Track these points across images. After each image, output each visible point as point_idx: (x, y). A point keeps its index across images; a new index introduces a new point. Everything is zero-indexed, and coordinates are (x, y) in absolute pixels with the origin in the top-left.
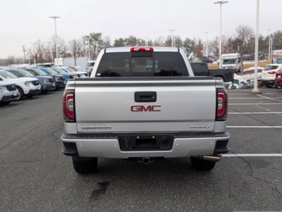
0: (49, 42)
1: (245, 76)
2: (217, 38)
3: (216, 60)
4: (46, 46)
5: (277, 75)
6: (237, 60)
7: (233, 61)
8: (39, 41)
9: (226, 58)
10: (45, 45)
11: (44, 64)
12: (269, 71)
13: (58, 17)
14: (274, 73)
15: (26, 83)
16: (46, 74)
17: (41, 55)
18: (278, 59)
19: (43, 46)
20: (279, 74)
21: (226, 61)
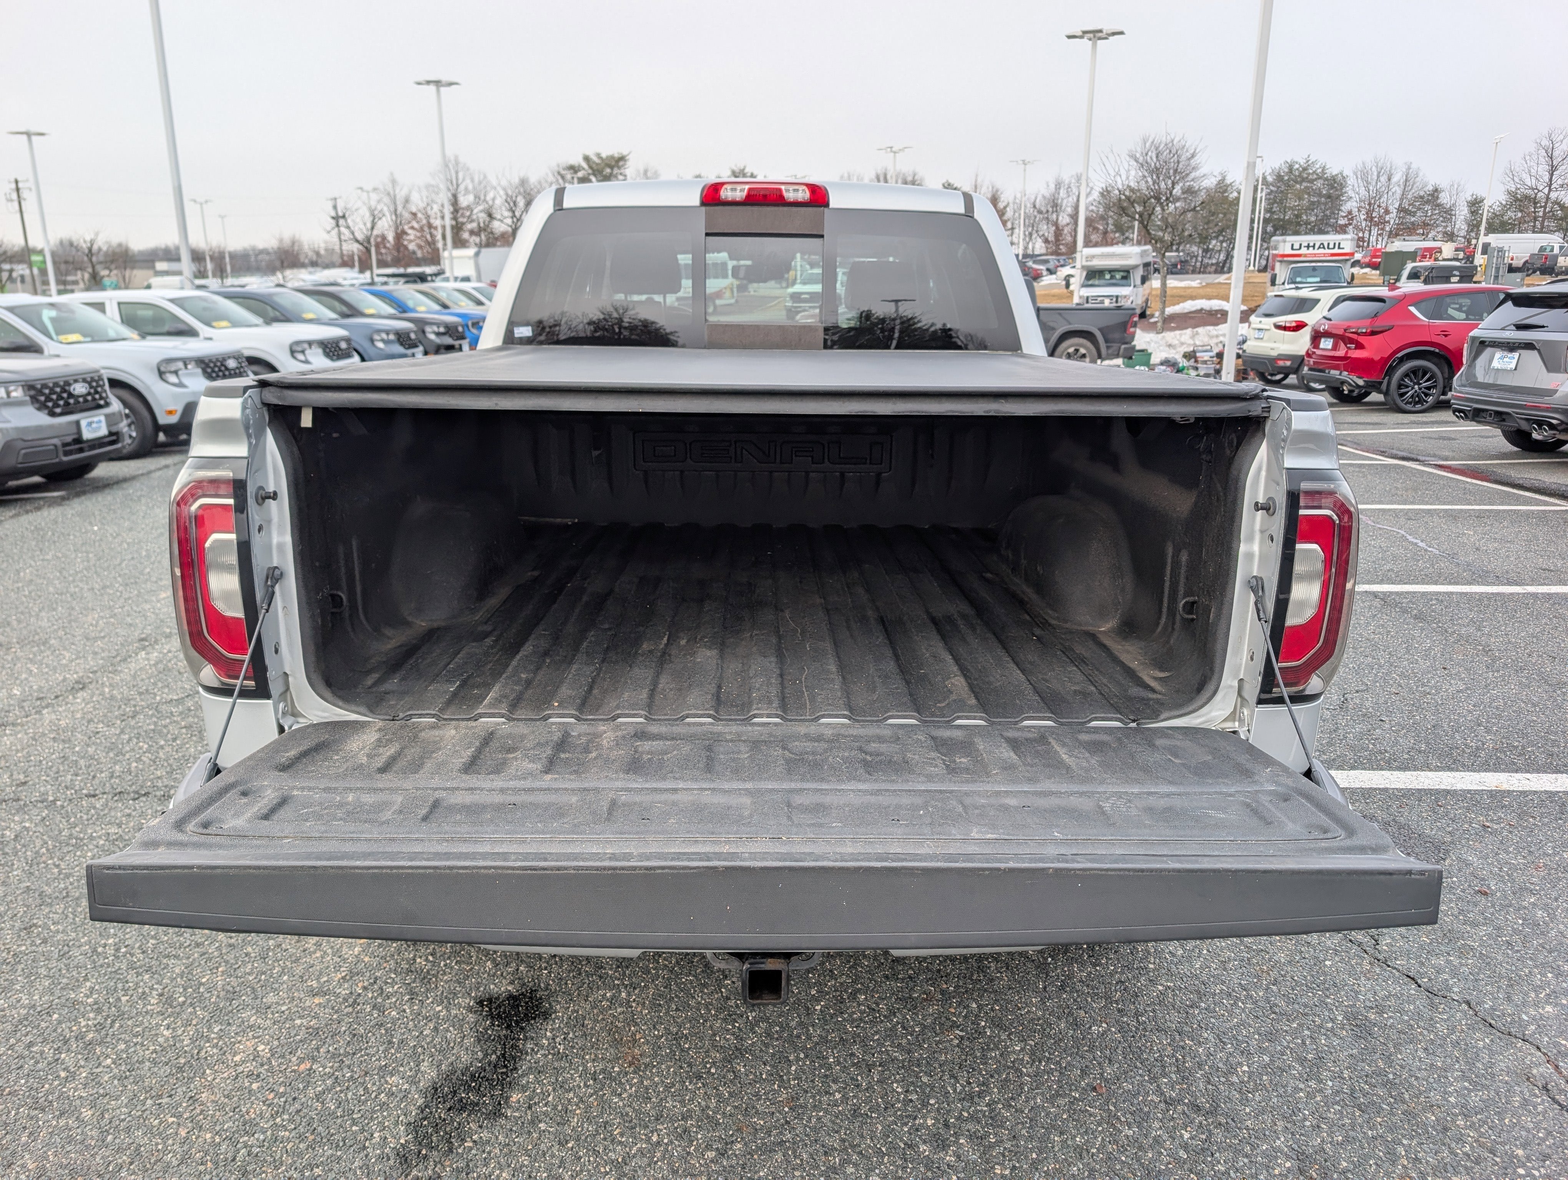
0: (428, 187)
1: (1171, 336)
2: (1058, 185)
3: (1051, 272)
4: (417, 202)
5: (1316, 337)
6: (1140, 272)
7: (1124, 275)
8: (394, 182)
9: (1097, 263)
10: (415, 197)
11: (411, 270)
12: (1282, 320)
13: (450, 84)
14: (1300, 326)
15: (295, 349)
16: (391, 310)
17: (400, 235)
18: (1296, 272)
19: (407, 201)
20: (1327, 334)
21: (1094, 275)
